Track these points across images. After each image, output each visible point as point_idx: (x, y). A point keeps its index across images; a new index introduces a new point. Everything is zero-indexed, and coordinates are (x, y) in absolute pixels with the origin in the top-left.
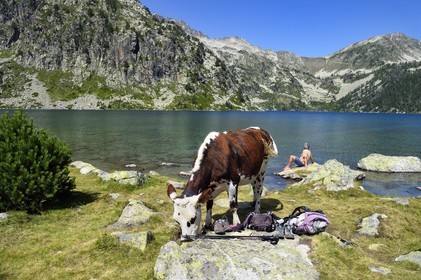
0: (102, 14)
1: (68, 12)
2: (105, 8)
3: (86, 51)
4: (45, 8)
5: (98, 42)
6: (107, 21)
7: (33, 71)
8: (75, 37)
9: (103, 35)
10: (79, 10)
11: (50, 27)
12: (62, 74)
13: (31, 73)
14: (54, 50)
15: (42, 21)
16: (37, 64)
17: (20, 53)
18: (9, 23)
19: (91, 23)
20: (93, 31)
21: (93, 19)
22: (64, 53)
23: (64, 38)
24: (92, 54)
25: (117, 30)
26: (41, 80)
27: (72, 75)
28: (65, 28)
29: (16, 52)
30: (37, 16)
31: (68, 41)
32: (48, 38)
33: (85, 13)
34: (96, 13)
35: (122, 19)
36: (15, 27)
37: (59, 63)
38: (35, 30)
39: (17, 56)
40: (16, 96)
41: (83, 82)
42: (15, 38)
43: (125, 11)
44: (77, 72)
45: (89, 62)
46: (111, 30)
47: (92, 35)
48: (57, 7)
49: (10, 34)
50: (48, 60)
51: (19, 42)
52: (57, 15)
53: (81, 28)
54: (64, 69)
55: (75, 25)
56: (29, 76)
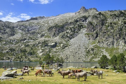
1: (115, 24)
3: (124, 39)
4: (107, 24)
7: (103, 48)
8: (119, 34)
10: (120, 22)
11: (109, 31)
12: (115, 49)
13: (103, 49)
14: (111, 40)
15: (106, 29)
16: (105, 45)
17: (99, 42)
18: (95, 32)
19: (125, 27)
22: (115, 40)
23: (114, 34)
26: (107, 51)
27: (118, 49)
28: (115, 31)
29: (97, 42)
30: (104, 28)
31: (116, 36)
32: (109, 36)
33: (123, 23)
36: (97, 33)
37: (113, 44)
38: (104, 33)
39: (98, 43)
40: (98, 58)
41: (123, 51)
42: (97, 37)
44: (121, 47)
45: (125, 43)
48: (111, 23)
49: (95, 35)
50: (109, 44)
51: (98, 38)
52: (111, 26)
53: (121, 29)
54: (115, 46)
55: (119, 29)
56: (102, 50)
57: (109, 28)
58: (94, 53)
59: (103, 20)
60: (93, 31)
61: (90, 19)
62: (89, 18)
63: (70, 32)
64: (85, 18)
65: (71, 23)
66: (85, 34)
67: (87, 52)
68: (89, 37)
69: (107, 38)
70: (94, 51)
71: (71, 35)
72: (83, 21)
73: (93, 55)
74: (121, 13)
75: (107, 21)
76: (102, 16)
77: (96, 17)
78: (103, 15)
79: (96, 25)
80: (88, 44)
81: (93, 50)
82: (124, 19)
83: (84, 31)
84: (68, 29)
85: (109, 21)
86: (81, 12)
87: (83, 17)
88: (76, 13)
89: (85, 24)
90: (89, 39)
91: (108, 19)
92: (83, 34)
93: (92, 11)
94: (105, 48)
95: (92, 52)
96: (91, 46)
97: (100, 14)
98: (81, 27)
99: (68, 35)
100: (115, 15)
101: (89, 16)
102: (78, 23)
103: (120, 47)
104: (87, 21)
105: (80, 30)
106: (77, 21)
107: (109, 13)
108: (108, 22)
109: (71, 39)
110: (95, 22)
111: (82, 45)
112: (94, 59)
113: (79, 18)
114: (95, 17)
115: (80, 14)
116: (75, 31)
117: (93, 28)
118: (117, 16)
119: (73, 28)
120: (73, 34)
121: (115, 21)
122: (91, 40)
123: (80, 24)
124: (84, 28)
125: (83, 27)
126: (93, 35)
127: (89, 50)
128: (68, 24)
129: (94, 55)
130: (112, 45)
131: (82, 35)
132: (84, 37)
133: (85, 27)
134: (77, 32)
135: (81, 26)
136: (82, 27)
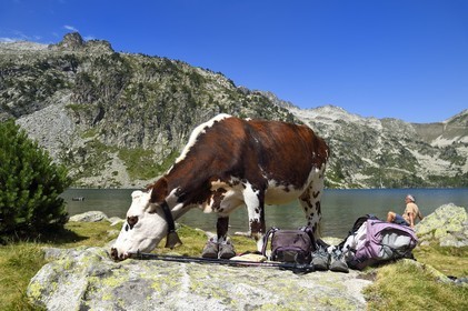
0: (185, 90)
1: (152, 90)
2: (188, 83)
3: (168, 128)
4: (130, 87)
5: (181, 117)
6: (190, 96)
7: (115, 148)
8: (158, 114)
9: (185, 110)
10: (163, 87)
11: (134, 105)
12: (143, 152)
13: (113, 152)
14: (136, 128)
15: (127, 100)
16: (120, 143)
17: (104, 132)
18: (95, 103)
19: (174, 99)
20: (176, 107)
21: (176, 96)
22: (146, 130)
23: (146, 115)
24: (174, 130)
25: (200, 104)
26: (122, 158)
27: (153, 152)
28: (148, 105)
29: (100, 131)
30: (122, 95)
31: (150, 119)
32: (131, 116)
33: (168, 89)
34: (179, 89)
35: (205, 93)
36: (101, 107)
37: (140, 141)
38: (120, 109)
39: (100, 135)
40: (96, 175)
41: (163, 159)
42: (100, 117)
43: (208, 85)
44: (158, 149)
45: (170, 138)
46: (194, 106)
47: (174, 111)
48: (141, 86)
49: (95, 113)
50: (130, 138)
51: (103, 121)
52: (141, 93)
53: (164, 105)
54: (145, 146)
55: (158, 101)
56: (110, 155)
57: (135, 97)
58: (84, 160)
59: (120, 75)
60: (92, 100)
61: (86, 67)
62: (85, 64)
63: (16, 94)
64: (74, 62)
65: (23, 68)
66: (68, 107)
67: (66, 159)
68: (78, 115)
69: (126, 123)
70: (87, 156)
71: (21, 105)
72: (67, 69)
73: (81, 169)
74: (168, 63)
75: (131, 77)
76: (119, 63)
77: (104, 62)
78: (122, 61)
79: (102, 84)
80: (73, 136)
81: (82, 152)
82: (172, 81)
83: (65, 97)
84: (11, 85)
85: (138, 78)
86: (65, 45)
87: (67, 57)
88: (50, 46)
89: (70, 77)
90: (78, 123)
91: (136, 75)
92: (60, 105)
93: (97, 48)
94: (117, 149)
95: (78, 159)
96: (81, 143)
97: (116, 56)
98: (55, 85)
99: (10, 104)
100: (153, 66)
101: (86, 59)
102: (49, 72)
103: (156, 147)
104: (79, 69)
105: (51, 94)
106: (45, 66)
107: (141, 60)
108: (133, 80)
109: (18, 116)
110: (98, 74)
111: (52, 138)
112: (82, 180)
113: (53, 58)
114: (101, 62)
115: (63, 49)
116: (34, 93)
117: (92, 92)
118: (158, 71)
119: (28, 83)
120: (27, 103)
121: (152, 81)
122: (83, 127)
123: (55, 75)
124: (67, 91)
125: (63, 87)
126: (89, 113)
127: (71, 153)
128: (15, 70)
129: (86, 166)
130: (137, 143)
131: (56, 109)
132: (63, 115)
133: (69, 88)
134: (43, 99)
135: (58, 81)
136: (58, 85)
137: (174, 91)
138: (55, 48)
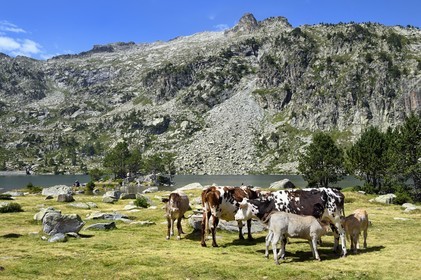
57: (324, 74)
58: (278, 147)
59: (305, 52)
60: (278, 82)
61: (267, 49)
62: (265, 46)
63: (208, 85)
64: (255, 45)
65: (211, 60)
66: (254, 93)
67: (260, 146)
68: (265, 100)
69: (317, 104)
70: (281, 142)
71: (213, 95)
72: (249, 54)
73: (276, 154)
74: (359, 29)
75: (317, 52)
76: (302, 39)
77: (286, 41)
78: (305, 36)
79: (286, 64)
80: (263, 122)
81: (275, 137)
82: (365, 49)
83: (250, 83)
84: (203, 77)
85: (324, 52)
86: (242, 29)
87: (248, 42)
88: (226, 33)
89: (254, 62)
90: (266, 107)
91: (321, 48)
92: (247, 92)
93: (273, 26)
94: (310, 133)
95: (272, 145)
96: (272, 128)
97: (297, 32)
98: (241, 71)
99: (204, 96)
100: (341, 35)
101: (265, 40)
102: (233, 60)
103: (354, 128)
104: (261, 53)
105: (238, 81)
106: (228, 54)
107: (324, 30)
108: (319, 55)
109: (211, 106)
110: (282, 55)
111: (244, 125)
112: (279, 166)
113: (235, 46)
114: (282, 41)
115: (240, 33)
116: (223, 82)
117: (277, 74)
118: (346, 40)
119: (217, 73)
120: (218, 93)
121: (341, 52)
122: (272, 111)
123: (239, 61)
124: (252, 76)
125: (247, 73)
126: (276, 96)
127: (264, 140)
128: (204, 63)
129: (280, 152)
130: (331, 125)
131: (244, 95)
132: (251, 101)
133: (253, 72)
134: (230, 87)
135: (243, 68)
136: (243, 72)
137: (370, 59)
138: (231, 34)
